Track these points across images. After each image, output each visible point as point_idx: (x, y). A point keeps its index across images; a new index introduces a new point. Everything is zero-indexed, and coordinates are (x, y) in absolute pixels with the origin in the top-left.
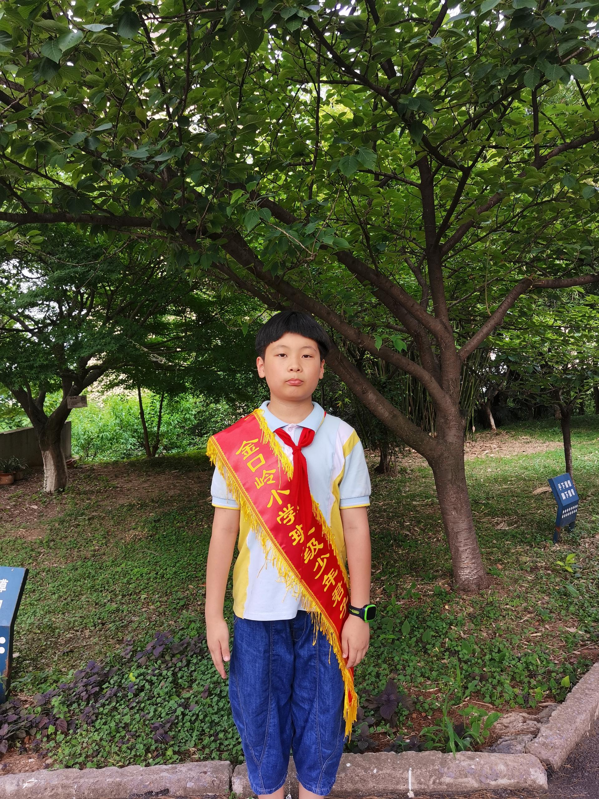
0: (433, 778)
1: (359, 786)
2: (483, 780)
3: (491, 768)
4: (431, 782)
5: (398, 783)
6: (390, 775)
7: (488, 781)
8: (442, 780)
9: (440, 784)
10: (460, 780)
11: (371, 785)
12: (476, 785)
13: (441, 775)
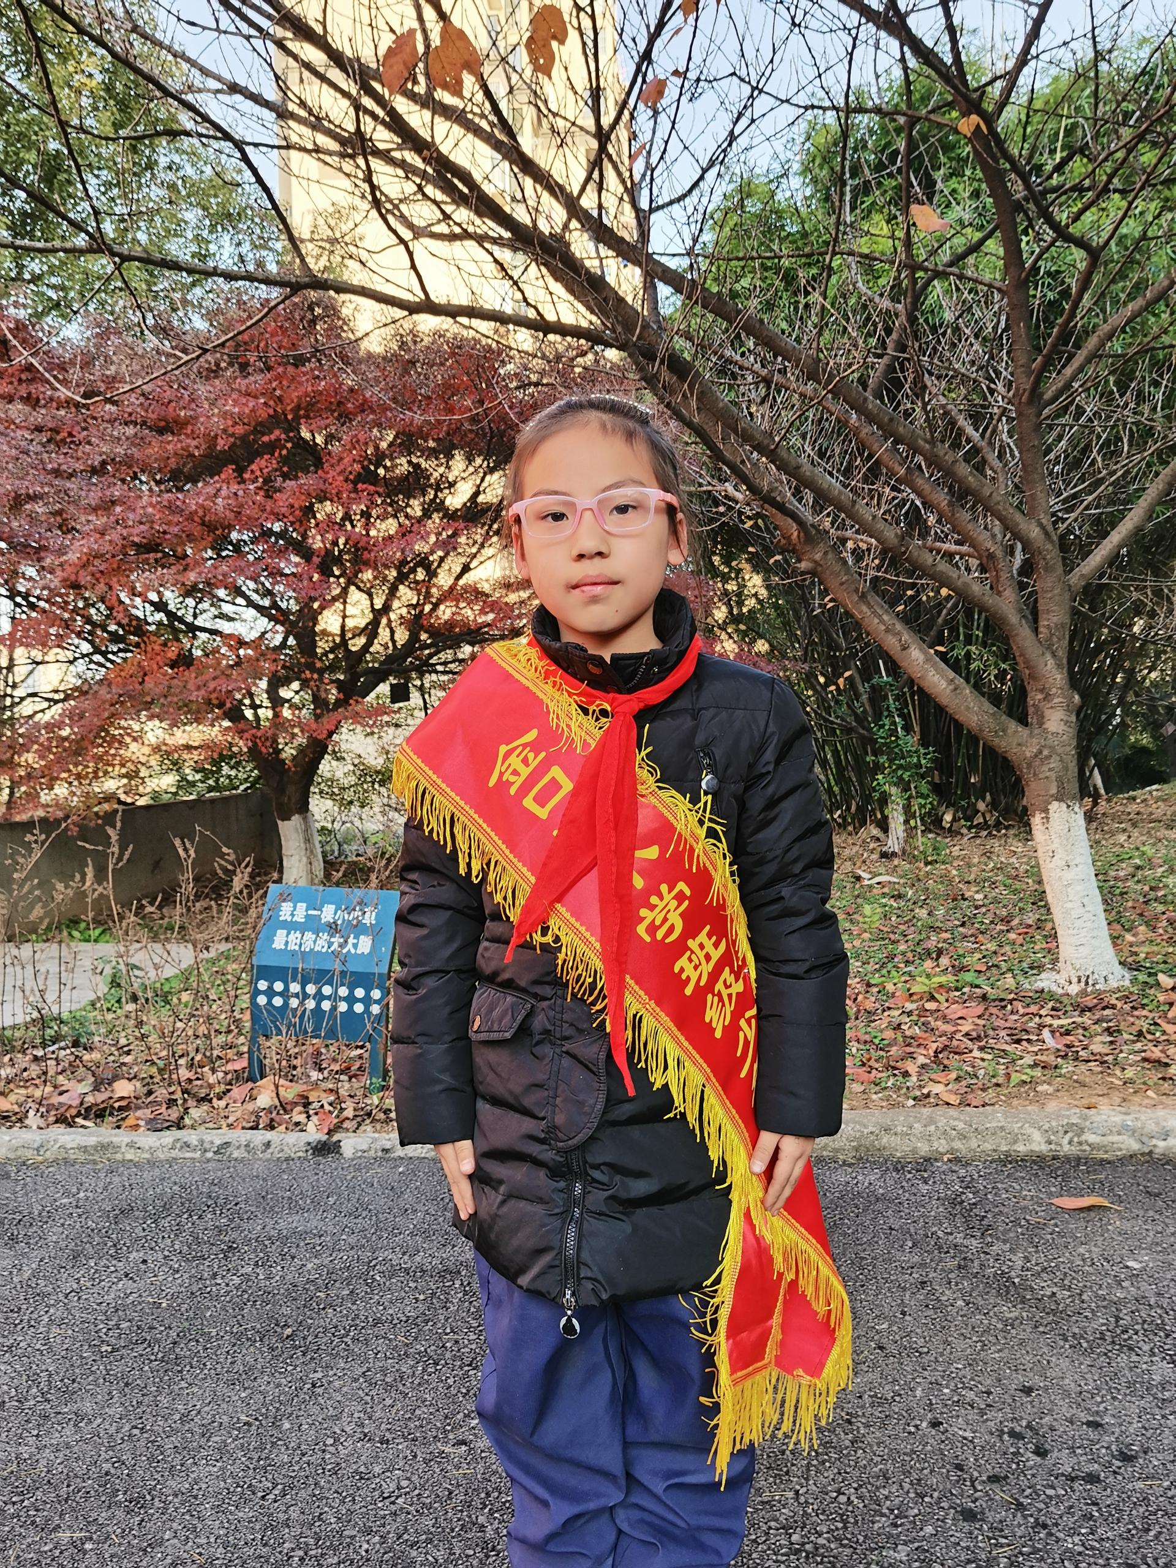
0: (1070, 1135)
1: (957, 1145)
2: (1144, 1139)
3: (1157, 1124)
4: (1066, 1141)
5: (1015, 1142)
6: (1002, 1128)
7: (1154, 1142)
8: (1083, 1138)
9: (1080, 1143)
10: (1111, 1138)
11: (974, 1144)
12: (1135, 1146)
13: (1082, 1131)
